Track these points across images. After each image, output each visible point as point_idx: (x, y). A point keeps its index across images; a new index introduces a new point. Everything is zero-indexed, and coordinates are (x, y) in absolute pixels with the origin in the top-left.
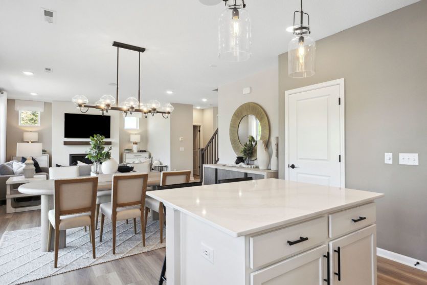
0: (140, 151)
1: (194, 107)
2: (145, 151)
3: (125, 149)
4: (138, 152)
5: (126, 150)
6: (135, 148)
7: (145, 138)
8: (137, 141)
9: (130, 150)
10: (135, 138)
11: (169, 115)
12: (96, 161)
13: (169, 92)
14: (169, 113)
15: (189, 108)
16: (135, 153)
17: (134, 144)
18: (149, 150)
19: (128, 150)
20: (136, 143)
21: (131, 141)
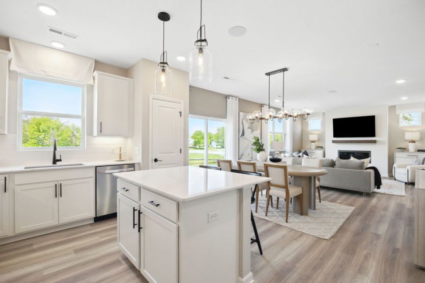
0: (419, 151)
3: (397, 147)
4: (416, 151)
6: (411, 147)
8: (414, 139)
16: (411, 152)
20: (413, 142)
21: (406, 138)
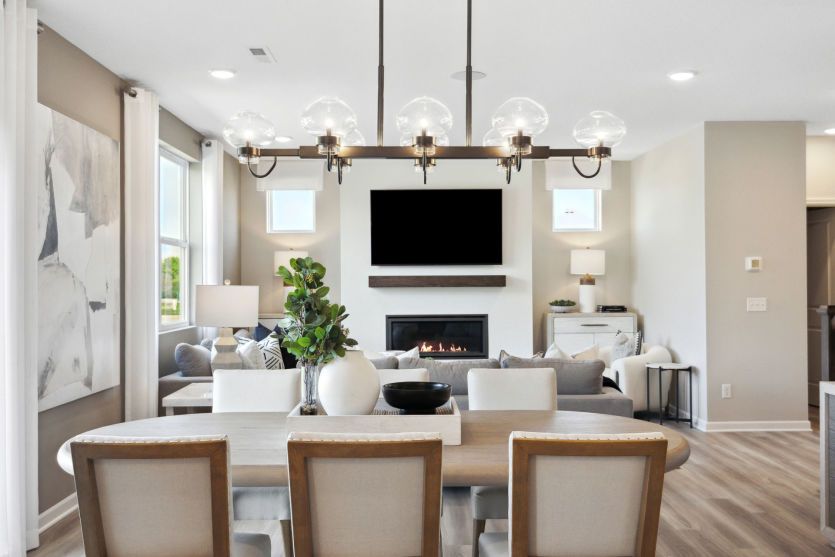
0: (605, 309)
1: (810, 132)
2: (622, 309)
3: (553, 300)
4: (598, 311)
5: (556, 303)
6: (587, 297)
7: (623, 259)
8: (593, 273)
9: (568, 305)
10: (587, 262)
11: (606, 161)
12: (305, 362)
13: (681, 77)
14: (603, 151)
15: (791, 134)
16: (588, 315)
17: (582, 282)
18: (638, 303)
19: (562, 303)
20: (590, 281)
21: (573, 272)
